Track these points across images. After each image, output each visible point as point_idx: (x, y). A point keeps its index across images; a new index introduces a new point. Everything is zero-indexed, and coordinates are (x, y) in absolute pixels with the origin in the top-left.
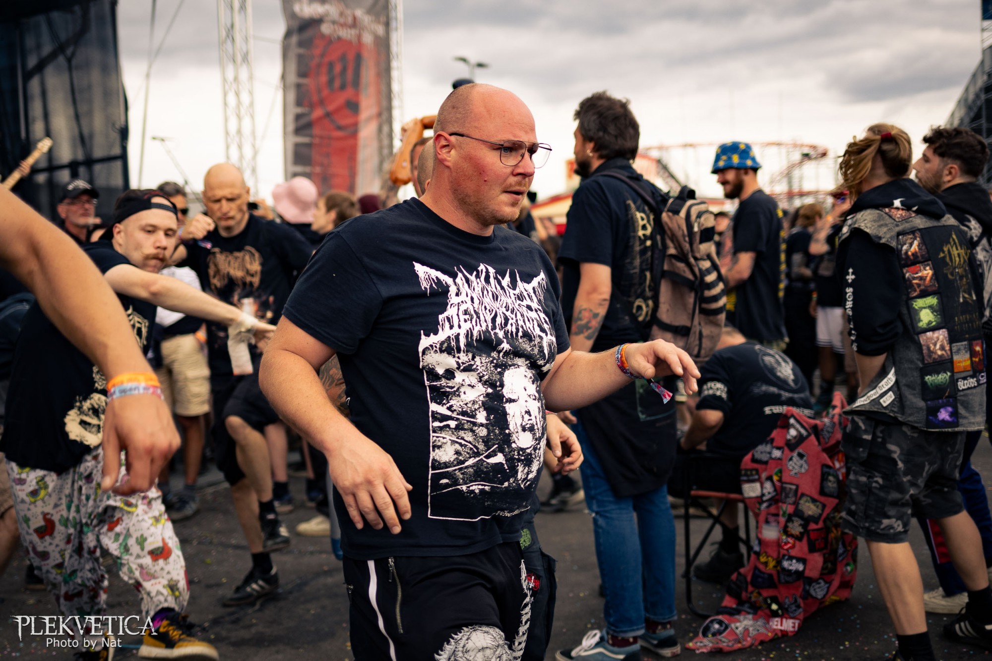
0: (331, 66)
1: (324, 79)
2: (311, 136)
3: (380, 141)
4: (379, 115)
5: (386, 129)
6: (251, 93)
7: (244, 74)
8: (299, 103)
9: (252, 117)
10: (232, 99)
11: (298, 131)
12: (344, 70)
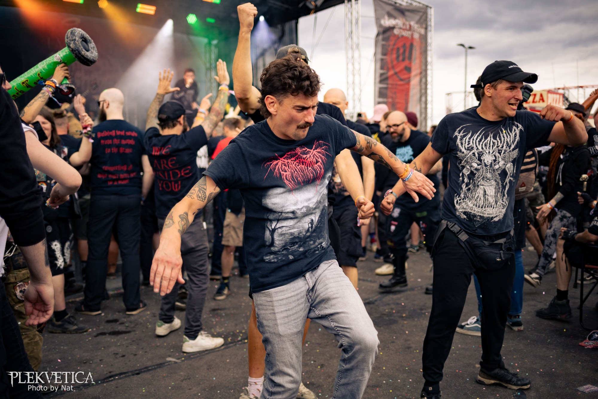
0: (398, 49)
1: (394, 56)
2: (387, 84)
3: (421, 86)
4: (421, 73)
5: (424, 80)
6: (359, 64)
7: (356, 54)
8: (382, 68)
9: (360, 75)
10: (350, 66)
11: (381, 81)
12: (404, 52)
